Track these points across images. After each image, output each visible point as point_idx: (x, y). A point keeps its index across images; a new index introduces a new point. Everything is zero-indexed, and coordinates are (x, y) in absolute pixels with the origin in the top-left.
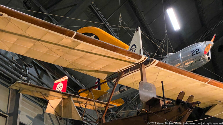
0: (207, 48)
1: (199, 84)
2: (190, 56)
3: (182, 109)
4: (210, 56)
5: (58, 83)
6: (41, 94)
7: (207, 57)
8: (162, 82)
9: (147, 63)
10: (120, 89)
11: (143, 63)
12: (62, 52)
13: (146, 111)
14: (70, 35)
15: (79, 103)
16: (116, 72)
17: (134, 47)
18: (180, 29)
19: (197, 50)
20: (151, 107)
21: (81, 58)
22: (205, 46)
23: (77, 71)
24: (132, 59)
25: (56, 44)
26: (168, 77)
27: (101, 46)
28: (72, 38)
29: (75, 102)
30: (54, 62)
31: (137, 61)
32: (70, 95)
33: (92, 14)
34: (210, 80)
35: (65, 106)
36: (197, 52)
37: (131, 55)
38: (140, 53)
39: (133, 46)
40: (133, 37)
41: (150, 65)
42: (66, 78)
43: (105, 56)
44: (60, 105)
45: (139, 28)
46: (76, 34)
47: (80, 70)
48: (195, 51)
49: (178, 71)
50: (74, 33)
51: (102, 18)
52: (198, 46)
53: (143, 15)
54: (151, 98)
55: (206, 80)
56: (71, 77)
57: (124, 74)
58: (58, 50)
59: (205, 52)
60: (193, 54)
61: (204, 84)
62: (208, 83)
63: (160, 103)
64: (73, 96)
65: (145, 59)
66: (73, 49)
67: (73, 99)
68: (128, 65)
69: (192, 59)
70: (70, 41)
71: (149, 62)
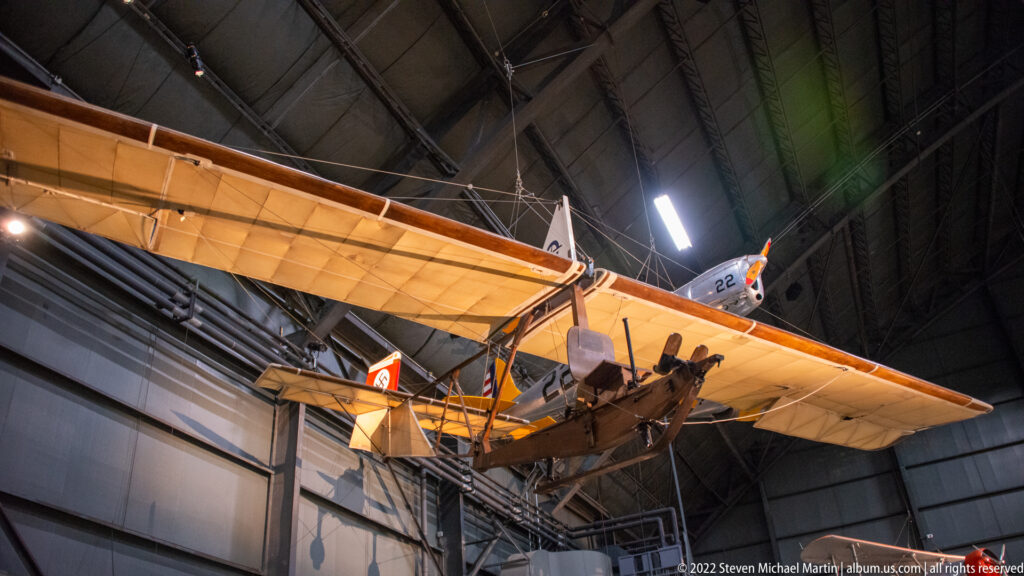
0: (751, 270)
1: (729, 337)
2: (713, 294)
3: (679, 382)
4: (760, 291)
5: (378, 371)
6: (333, 399)
7: (753, 293)
8: (625, 321)
9: (586, 281)
10: (545, 393)
11: (577, 282)
12: (364, 263)
13: (590, 405)
14: (376, 209)
15: (432, 418)
16: (512, 315)
17: (554, 247)
18: (691, 246)
19: (730, 278)
20: (599, 390)
21: (415, 277)
22: (747, 266)
23: (411, 319)
24: (548, 273)
25: (344, 241)
26: (648, 321)
27: (460, 235)
28: (381, 217)
29: (421, 416)
30: (348, 296)
31: (561, 278)
32: (406, 397)
33: (472, 216)
34: (755, 324)
35: (394, 428)
36: (730, 283)
37: (541, 259)
38: (570, 256)
39: (551, 246)
40: (550, 222)
41: (595, 287)
42: (397, 355)
43: (474, 268)
44: (383, 427)
45: (566, 199)
46: (390, 205)
47: (418, 316)
48: (725, 282)
49: (671, 301)
50: (384, 204)
51: (495, 223)
52: (731, 268)
53: (599, 215)
54: (597, 365)
55: (744, 325)
56: (428, 376)
57: (534, 321)
58: (353, 258)
59: (749, 281)
60: (720, 288)
61: (741, 337)
62: (751, 333)
63: (621, 375)
64: (412, 398)
65: (580, 270)
66: (389, 251)
67: (414, 409)
68: (540, 290)
69: (718, 300)
70: (377, 227)
71: (593, 278)
